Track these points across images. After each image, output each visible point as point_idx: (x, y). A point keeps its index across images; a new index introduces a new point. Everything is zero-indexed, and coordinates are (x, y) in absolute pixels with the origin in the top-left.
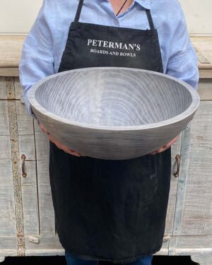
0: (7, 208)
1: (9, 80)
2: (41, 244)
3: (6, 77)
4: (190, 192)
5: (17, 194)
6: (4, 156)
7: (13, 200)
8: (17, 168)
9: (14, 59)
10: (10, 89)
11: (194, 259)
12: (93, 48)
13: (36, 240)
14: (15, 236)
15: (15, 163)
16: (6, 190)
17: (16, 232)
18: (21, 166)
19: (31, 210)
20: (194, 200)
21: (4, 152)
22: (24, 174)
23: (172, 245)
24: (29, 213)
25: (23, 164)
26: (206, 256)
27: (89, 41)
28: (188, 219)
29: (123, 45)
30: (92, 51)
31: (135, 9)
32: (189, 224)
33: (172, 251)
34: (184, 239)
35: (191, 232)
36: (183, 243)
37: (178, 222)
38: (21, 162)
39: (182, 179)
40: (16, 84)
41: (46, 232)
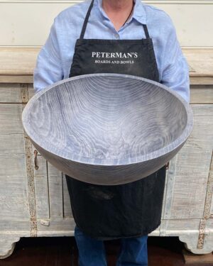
0: (22, 196)
1: (24, 86)
2: (51, 226)
3: (21, 84)
4: (178, 182)
5: (30, 184)
6: (19, 151)
7: (27, 189)
8: (30, 161)
9: (28, 68)
10: (24, 94)
11: (181, 239)
12: (97, 59)
13: (47, 223)
14: (29, 220)
15: (29, 157)
16: (21, 180)
17: (30, 216)
18: (33, 160)
19: (43, 197)
20: (182, 189)
21: (19, 148)
22: (37, 167)
23: (163, 228)
24: (41, 200)
25: (36, 158)
26: (192, 237)
27: (93, 54)
28: (177, 205)
29: (123, 55)
30: (96, 62)
31: (133, 24)
32: (178, 209)
33: (163, 233)
34: (174, 222)
35: (179, 217)
36: (172, 225)
37: (168, 208)
38: (34, 156)
39: (172, 171)
40: (30, 89)
41: (55, 216)
